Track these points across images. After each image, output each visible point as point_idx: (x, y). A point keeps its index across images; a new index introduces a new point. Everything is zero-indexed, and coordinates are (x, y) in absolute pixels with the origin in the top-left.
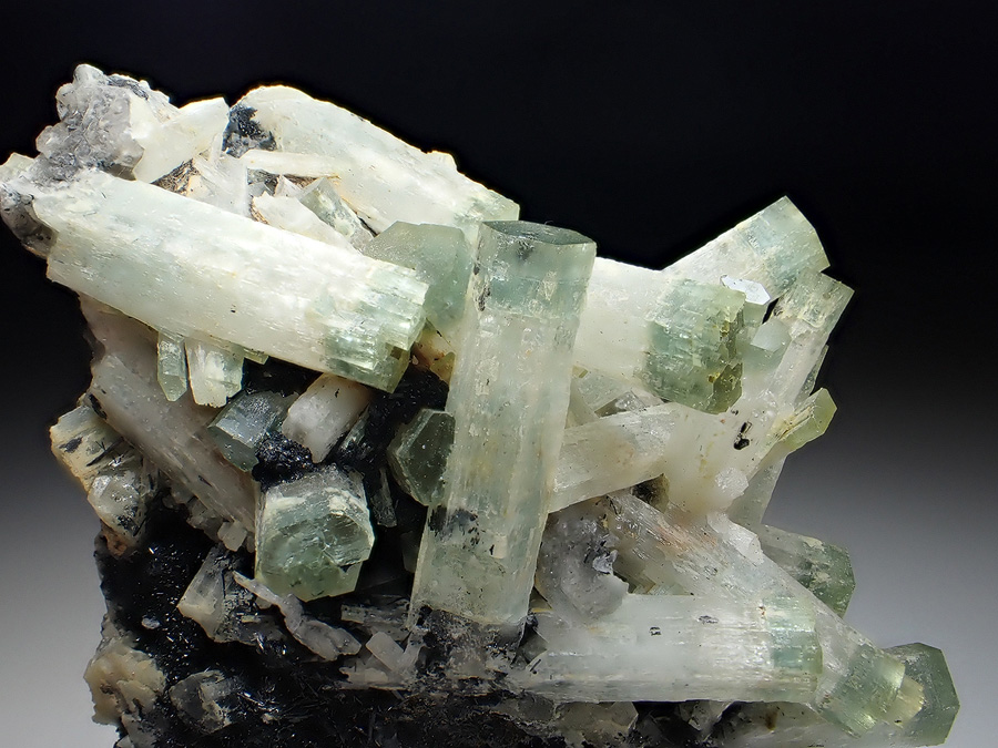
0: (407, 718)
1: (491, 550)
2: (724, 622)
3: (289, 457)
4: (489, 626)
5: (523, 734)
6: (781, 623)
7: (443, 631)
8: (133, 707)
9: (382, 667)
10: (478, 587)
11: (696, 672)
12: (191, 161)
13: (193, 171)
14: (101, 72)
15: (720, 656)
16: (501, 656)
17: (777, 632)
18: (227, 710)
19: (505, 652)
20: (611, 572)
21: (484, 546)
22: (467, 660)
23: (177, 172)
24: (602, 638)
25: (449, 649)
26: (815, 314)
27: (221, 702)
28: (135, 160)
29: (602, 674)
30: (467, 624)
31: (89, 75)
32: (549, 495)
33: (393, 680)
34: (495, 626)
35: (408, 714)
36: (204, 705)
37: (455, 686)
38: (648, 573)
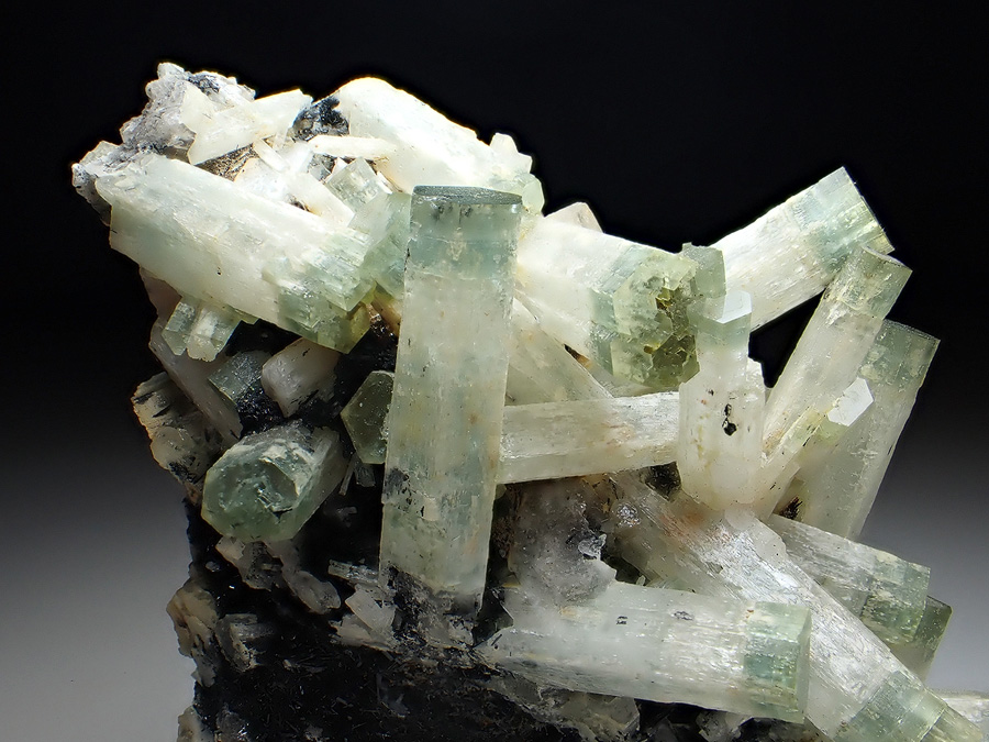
0: (410, 683)
1: (422, 511)
2: (698, 619)
3: (256, 409)
4: (442, 593)
5: (531, 719)
6: (764, 628)
7: (409, 594)
8: (197, 641)
9: (362, 625)
10: (428, 551)
11: (658, 668)
12: (251, 146)
13: (253, 154)
14: (182, 69)
15: (683, 654)
16: (461, 626)
17: (754, 637)
18: (254, 652)
19: (462, 622)
20: (599, 557)
21: (414, 508)
22: (432, 626)
23: (234, 155)
24: (569, 621)
25: (417, 612)
26: (854, 295)
27: (249, 644)
28: (188, 143)
29: (560, 658)
30: (425, 588)
31: (169, 71)
32: (494, 463)
33: (375, 639)
34: (449, 594)
35: (411, 679)
36: (234, 644)
37: (442, 655)
38: (651, 565)
